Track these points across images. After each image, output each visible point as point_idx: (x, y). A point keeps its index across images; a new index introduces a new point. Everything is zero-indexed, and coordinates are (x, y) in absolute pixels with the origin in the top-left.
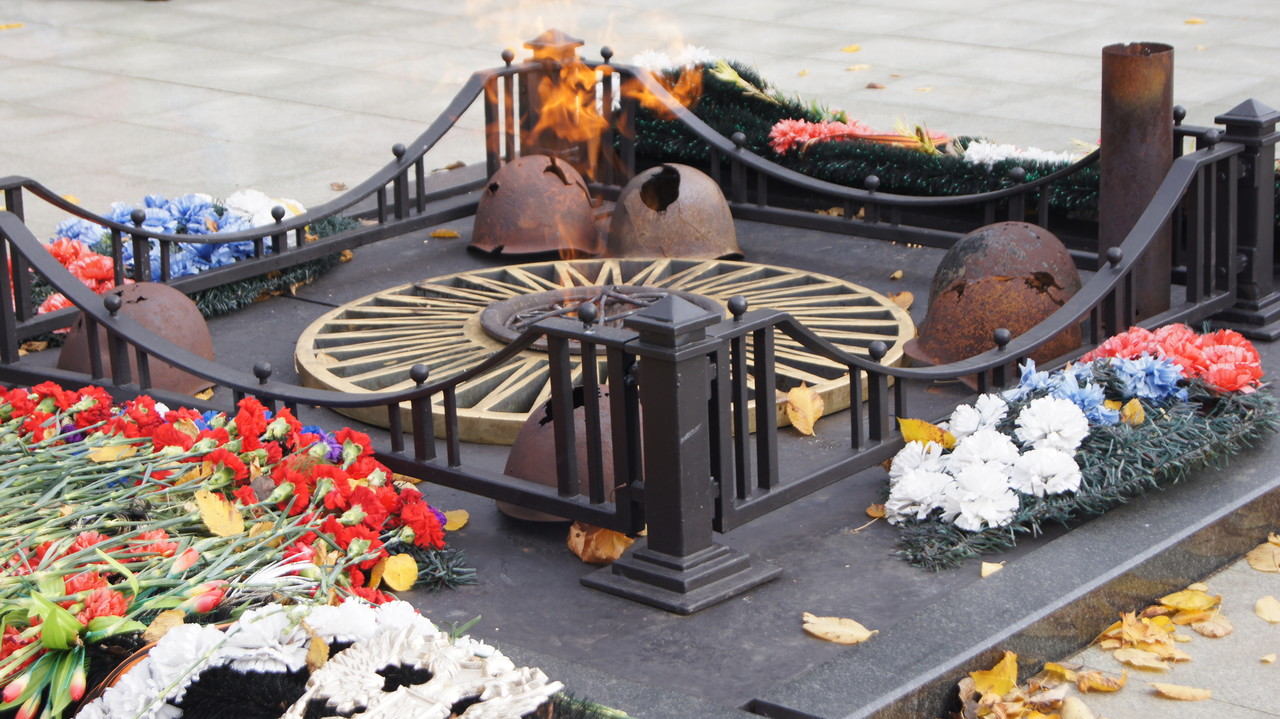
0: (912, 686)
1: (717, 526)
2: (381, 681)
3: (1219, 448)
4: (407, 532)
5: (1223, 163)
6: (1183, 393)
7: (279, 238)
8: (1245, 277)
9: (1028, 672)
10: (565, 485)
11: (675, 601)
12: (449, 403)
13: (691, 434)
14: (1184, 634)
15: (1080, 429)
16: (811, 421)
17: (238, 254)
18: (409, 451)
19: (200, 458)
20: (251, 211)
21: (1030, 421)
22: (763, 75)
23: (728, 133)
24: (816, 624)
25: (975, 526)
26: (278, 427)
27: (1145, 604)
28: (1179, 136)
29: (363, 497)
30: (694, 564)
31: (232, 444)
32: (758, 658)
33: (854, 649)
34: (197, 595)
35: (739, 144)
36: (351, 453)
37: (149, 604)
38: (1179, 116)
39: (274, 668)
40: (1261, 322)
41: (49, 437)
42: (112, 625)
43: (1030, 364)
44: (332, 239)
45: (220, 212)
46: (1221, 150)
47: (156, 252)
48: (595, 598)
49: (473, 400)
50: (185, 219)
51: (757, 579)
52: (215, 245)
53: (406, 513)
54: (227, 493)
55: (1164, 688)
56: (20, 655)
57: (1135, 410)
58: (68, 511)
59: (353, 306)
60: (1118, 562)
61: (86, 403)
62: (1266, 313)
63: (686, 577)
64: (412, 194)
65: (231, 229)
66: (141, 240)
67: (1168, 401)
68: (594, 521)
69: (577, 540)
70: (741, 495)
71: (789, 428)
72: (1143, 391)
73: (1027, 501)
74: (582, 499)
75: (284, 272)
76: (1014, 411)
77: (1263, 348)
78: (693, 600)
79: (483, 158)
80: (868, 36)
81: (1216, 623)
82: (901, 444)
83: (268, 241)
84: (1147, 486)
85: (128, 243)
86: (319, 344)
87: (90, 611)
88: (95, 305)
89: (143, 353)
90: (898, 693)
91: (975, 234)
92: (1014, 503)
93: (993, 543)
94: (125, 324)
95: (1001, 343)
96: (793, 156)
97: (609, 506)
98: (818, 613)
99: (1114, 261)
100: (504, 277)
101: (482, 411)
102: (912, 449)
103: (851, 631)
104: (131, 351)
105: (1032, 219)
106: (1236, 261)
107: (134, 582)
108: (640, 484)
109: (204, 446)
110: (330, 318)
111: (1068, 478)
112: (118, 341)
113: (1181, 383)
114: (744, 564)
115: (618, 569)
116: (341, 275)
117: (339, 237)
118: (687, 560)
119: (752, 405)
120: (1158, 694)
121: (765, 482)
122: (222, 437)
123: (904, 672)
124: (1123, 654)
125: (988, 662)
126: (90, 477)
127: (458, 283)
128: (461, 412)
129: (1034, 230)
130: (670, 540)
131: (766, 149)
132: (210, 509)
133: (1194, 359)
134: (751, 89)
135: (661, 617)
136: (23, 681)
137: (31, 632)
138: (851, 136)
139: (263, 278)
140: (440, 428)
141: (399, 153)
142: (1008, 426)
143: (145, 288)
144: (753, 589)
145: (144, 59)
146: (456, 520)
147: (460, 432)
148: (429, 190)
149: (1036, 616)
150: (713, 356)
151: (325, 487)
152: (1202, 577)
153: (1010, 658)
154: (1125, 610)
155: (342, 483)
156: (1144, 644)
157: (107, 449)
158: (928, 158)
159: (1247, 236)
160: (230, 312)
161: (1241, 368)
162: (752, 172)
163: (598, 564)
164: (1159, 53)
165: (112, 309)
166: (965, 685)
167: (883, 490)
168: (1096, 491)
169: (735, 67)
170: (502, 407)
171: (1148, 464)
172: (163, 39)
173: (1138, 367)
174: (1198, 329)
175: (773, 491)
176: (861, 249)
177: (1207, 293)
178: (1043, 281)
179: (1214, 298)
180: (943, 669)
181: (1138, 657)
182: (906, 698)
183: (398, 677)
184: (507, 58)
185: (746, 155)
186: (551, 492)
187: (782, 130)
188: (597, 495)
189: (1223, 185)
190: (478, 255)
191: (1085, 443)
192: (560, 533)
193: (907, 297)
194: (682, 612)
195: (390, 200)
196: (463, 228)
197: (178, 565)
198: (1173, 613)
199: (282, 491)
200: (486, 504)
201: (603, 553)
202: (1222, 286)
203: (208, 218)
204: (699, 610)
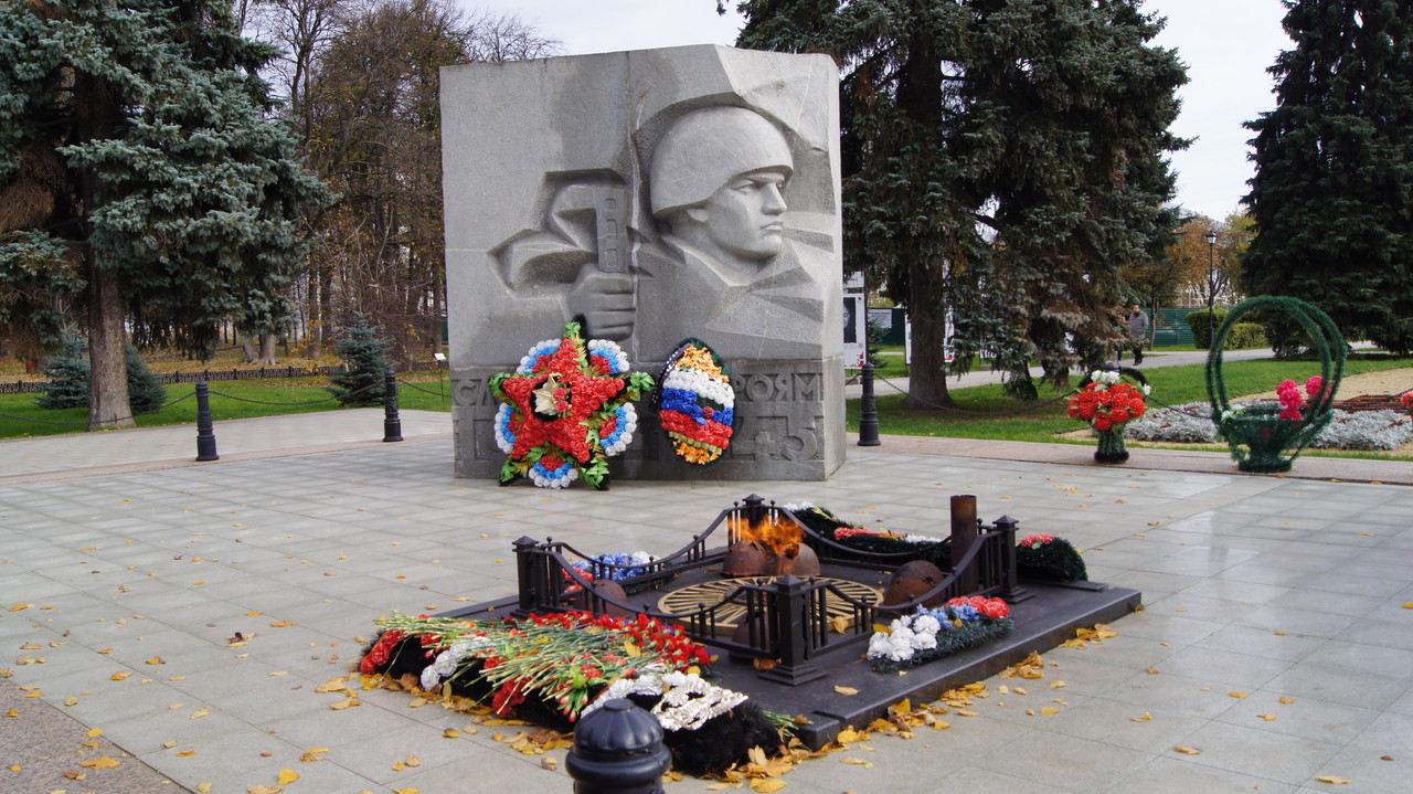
0: (871, 707)
1: (806, 658)
2: (687, 697)
3: (988, 635)
4: (697, 659)
5: (995, 538)
6: (977, 618)
7: (652, 567)
8: (1006, 580)
9: (914, 707)
10: (752, 643)
11: (790, 682)
12: (713, 621)
13: (796, 623)
14: (972, 697)
15: (936, 627)
16: (843, 628)
17: (636, 572)
18: (698, 635)
19: (625, 633)
20: (642, 558)
21: (919, 624)
22: (832, 512)
23: (818, 533)
24: (838, 689)
25: (898, 659)
26: (652, 624)
27: (958, 688)
28: (981, 529)
29: (682, 646)
30: (797, 670)
31: (636, 629)
32: (818, 699)
33: (852, 696)
34: (625, 671)
35: (822, 535)
36: (677, 633)
37: (609, 675)
38: (980, 521)
39: (651, 694)
40: (1012, 597)
41: (572, 628)
42: (597, 680)
43: (921, 606)
44: (670, 569)
45: (630, 559)
46: (994, 533)
47: (607, 572)
48: (761, 681)
49: (721, 620)
50: (617, 561)
51: (819, 675)
52: (629, 569)
53: (697, 653)
54: (635, 643)
55: (962, 711)
56: (566, 690)
57: (959, 623)
58: (580, 648)
59: (678, 591)
60: (948, 671)
61: (584, 617)
62: (1014, 594)
63: (794, 674)
64: (701, 556)
65: (634, 564)
66: (602, 566)
67: (972, 620)
68: (762, 656)
69: (757, 663)
70: (815, 647)
71: (835, 631)
72: (963, 617)
73: (917, 651)
74: (758, 649)
75: (653, 580)
76: (913, 621)
77: (1012, 606)
78: (797, 681)
79: (727, 544)
80: (879, 503)
81: (984, 693)
82: (873, 633)
83: (648, 569)
84: (961, 647)
85: (597, 569)
86: (666, 603)
87: (589, 676)
88: (588, 585)
89: (604, 601)
90: (866, 709)
91: (905, 565)
92: (912, 652)
93: (904, 665)
94: (598, 591)
95: (911, 599)
96: (843, 540)
97: (768, 651)
98: (840, 686)
99: (954, 572)
100: (734, 582)
101: (725, 624)
102: (878, 634)
103: (852, 691)
104: (600, 600)
105: (928, 560)
106: (1002, 575)
107: (604, 668)
108: (778, 642)
109: (627, 629)
110: (670, 595)
111: (933, 644)
112: (596, 597)
113: (977, 614)
114: (815, 671)
115: (771, 672)
116: (674, 583)
117: (673, 568)
118: (794, 668)
119: (818, 623)
120: (960, 714)
121: (823, 644)
122: (632, 626)
123: (867, 704)
124: (948, 703)
125: (899, 701)
126: (588, 638)
127: (717, 584)
128: (716, 624)
129: (927, 563)
130: (788, 662)
131: (833, 538)
132: (629, 647)
133: (982, 606)
134: (828, 517)
135: (785, 687)
136: (567, 698)
137: (570, 681)
138: (865, 534)
139: (645, 582)
140: (709, 630)
141: (695, 538)
142: (911, 626)
143: (604, 581)
144: (817, 679)
145: (598, 512)
146: (714, 658)
147: (716, 631)
148: (706, 555)
149: (916, 687)
150: (803, 596)
151: (668, 643)
152: (980, 680)
153: (907, 701)
154: (952, 689)
155: (674, 641)
156: (957, 699)
157: (593, 630)
158: (893, 541)
159: (1006, 566)
160: (634, 594)
161: (998, 610)
162: (827, 546)
163: (764, 671)
164: (971, 499)
165: (594, 586)
166: (890, 709)
167: (866, 649)
168: (942, 648)
169: (822, 509)
170: (732, 622)
171: (961, 639)
172: (606, 505)
173: (961, 608)
174: (987, 598)
175: (827, 647)
176: (867, 574)
177: (991, 586)
178: (929, 580)
179: (994, 588)
180: (882, 702)
181: (954, 703)
182: (868, 711)
183: (692, 696)
184: (736, 504)
185: (824, 539)
186: (748, 646)
187: (839, 530)
188: (763, 647)
189: (996, 546)
190: (724, 576)
191: (939, 632)
192: (751, 661)
193: (883, 590)
194: (792, 685)
195: (692, 558)
196: (718, 567)
197: (618, 664)
198: (968, 690)
199: (653, 643)
200: (725, 652)
201: (765, 667)
202: (997, 584)
203: (626, 561)
204: (799, 685)
